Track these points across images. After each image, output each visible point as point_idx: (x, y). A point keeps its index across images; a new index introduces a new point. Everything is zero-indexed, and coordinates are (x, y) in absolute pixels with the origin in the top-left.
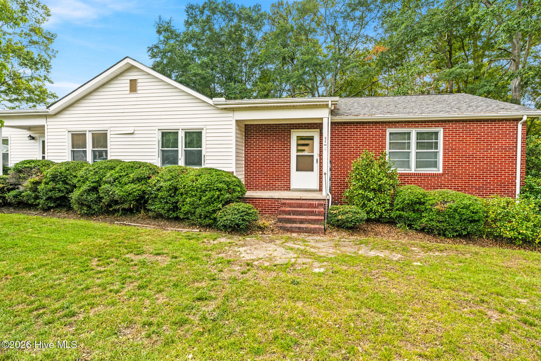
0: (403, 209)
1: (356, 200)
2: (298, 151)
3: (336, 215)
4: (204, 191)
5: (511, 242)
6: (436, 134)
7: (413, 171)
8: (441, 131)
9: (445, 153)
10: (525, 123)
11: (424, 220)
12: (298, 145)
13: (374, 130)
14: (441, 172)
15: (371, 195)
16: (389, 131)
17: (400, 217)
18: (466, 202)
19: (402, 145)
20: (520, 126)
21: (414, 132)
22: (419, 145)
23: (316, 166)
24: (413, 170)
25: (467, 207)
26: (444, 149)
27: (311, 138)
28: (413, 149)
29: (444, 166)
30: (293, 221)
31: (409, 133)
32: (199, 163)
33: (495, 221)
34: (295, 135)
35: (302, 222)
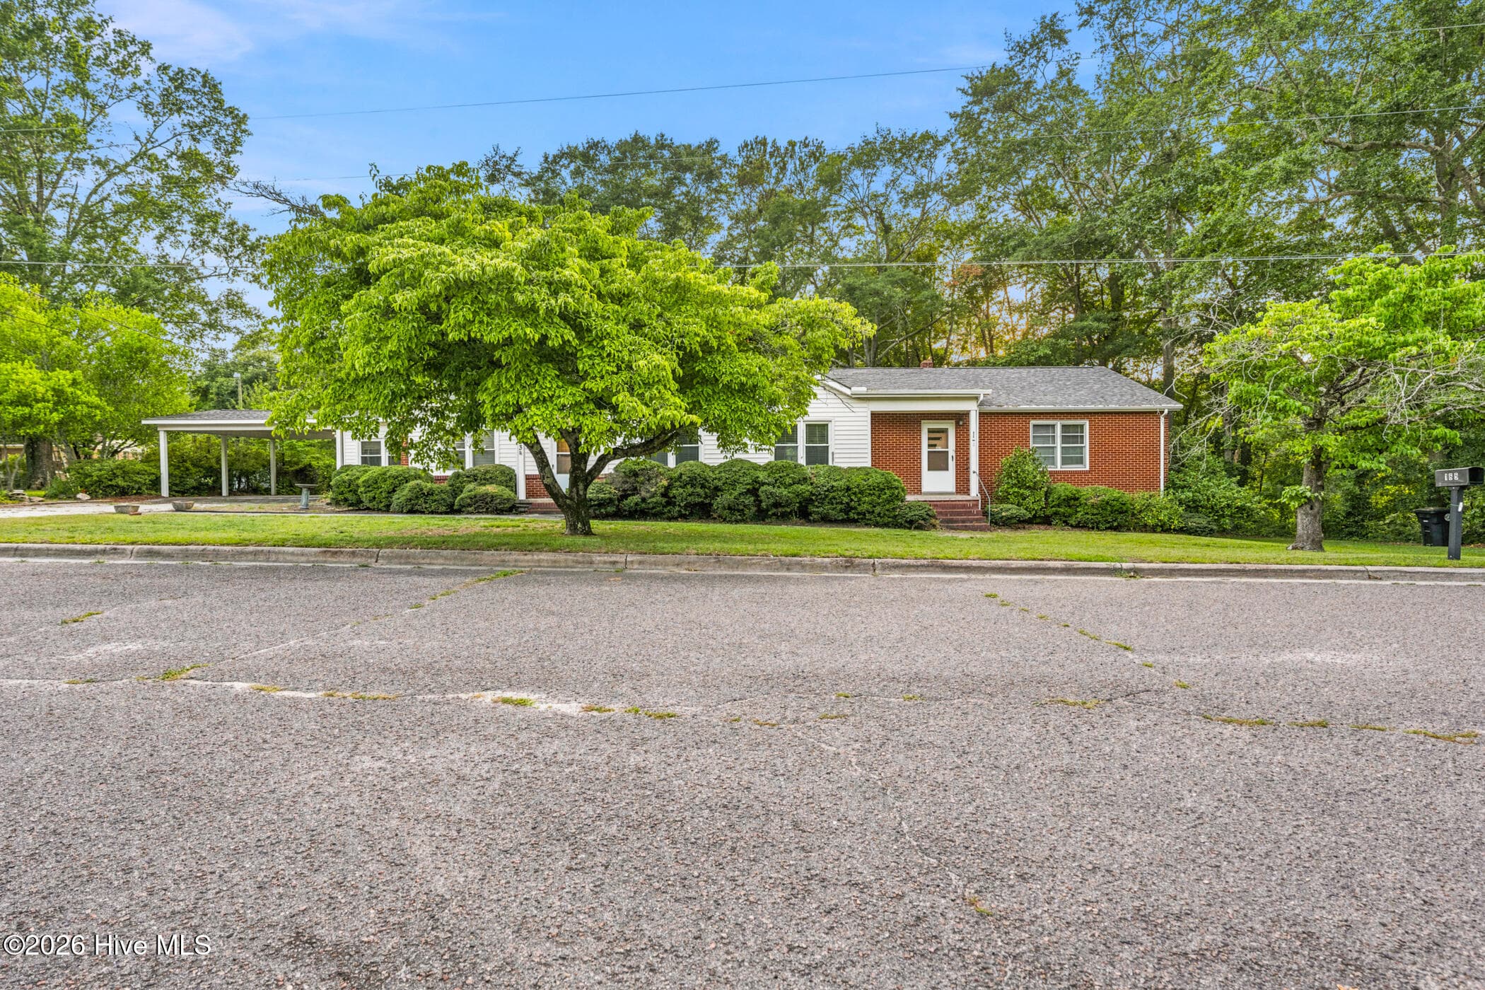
0: (1059, 506)
1: (1012, 498)
2: (930, 446)
3: (998, 513)
4: (883, 490)
5: (1153, 530)
6: (1082, 426)
7: (1059, 469)
8: (1086, 423)
9: (1091, 448)
10: (1166, 417)
11: (1079, 515)
12: (929, 439)
13: (1017, 423)
14: (1088, 468)
15: (1027, 492)
16: (1033, 422)
17: (1056, 513)
18: (1116, 495)
19: (1046, 439)
20: (1162, 420)
21: (1059, 425)
22: (1065, 439)
23: (952, 464)
24: (1059, 467)
25: (1116, 500)
26: (1091, 444)
27: (945, 431)
28: (1059, 444)
29: (1091, 462)
30: (956, 521)
31: (1053, 426)
32: (824, 461)
33: (1140, 512)
34: (926, 426)
35: (963, 521)
